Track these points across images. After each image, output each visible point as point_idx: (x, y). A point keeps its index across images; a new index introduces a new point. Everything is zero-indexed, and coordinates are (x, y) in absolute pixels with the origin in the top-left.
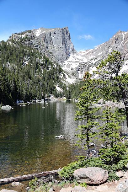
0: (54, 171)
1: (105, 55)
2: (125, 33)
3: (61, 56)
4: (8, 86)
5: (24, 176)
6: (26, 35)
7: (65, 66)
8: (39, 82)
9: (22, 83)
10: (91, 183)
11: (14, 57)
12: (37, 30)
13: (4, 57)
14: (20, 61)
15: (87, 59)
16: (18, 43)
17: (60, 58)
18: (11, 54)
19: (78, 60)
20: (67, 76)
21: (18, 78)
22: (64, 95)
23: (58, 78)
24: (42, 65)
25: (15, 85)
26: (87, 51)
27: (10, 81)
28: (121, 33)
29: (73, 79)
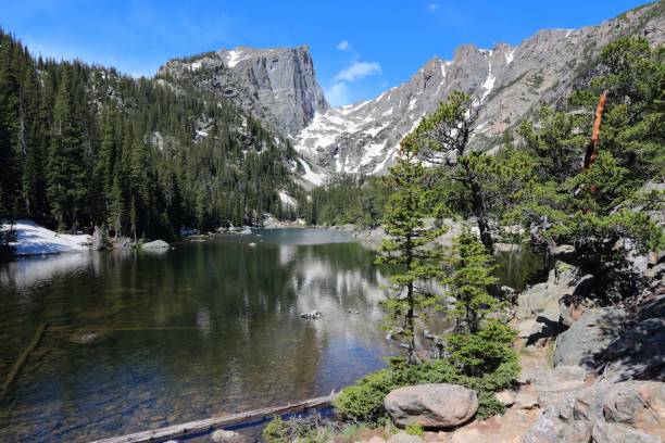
0: (320, 400)
1: (400, 115)
2: (449, 63)
3: (292, 117)
4: (159, 192)
5: (241, 415)
6: (204, 65)
7: (302, 142)
8: (237, 181)
9: (193, 185)
10: (436, 424)
11: (173, 118)
12: (232, 53)
13: (146, 118)
14: (188, 130)
15: (357, 125)
16: (182, 83)
17: (288, 122)
18: (165, 110)
19: (334, 128)
20: (306, 167)
21: (184, 172)
22: (301, 213)
23: (284, 172)
24: (244, 138)
25: (176, 188)
26: (355, 105)
27: (164, 178)
28: (439, 64)
29: (323, 176)
